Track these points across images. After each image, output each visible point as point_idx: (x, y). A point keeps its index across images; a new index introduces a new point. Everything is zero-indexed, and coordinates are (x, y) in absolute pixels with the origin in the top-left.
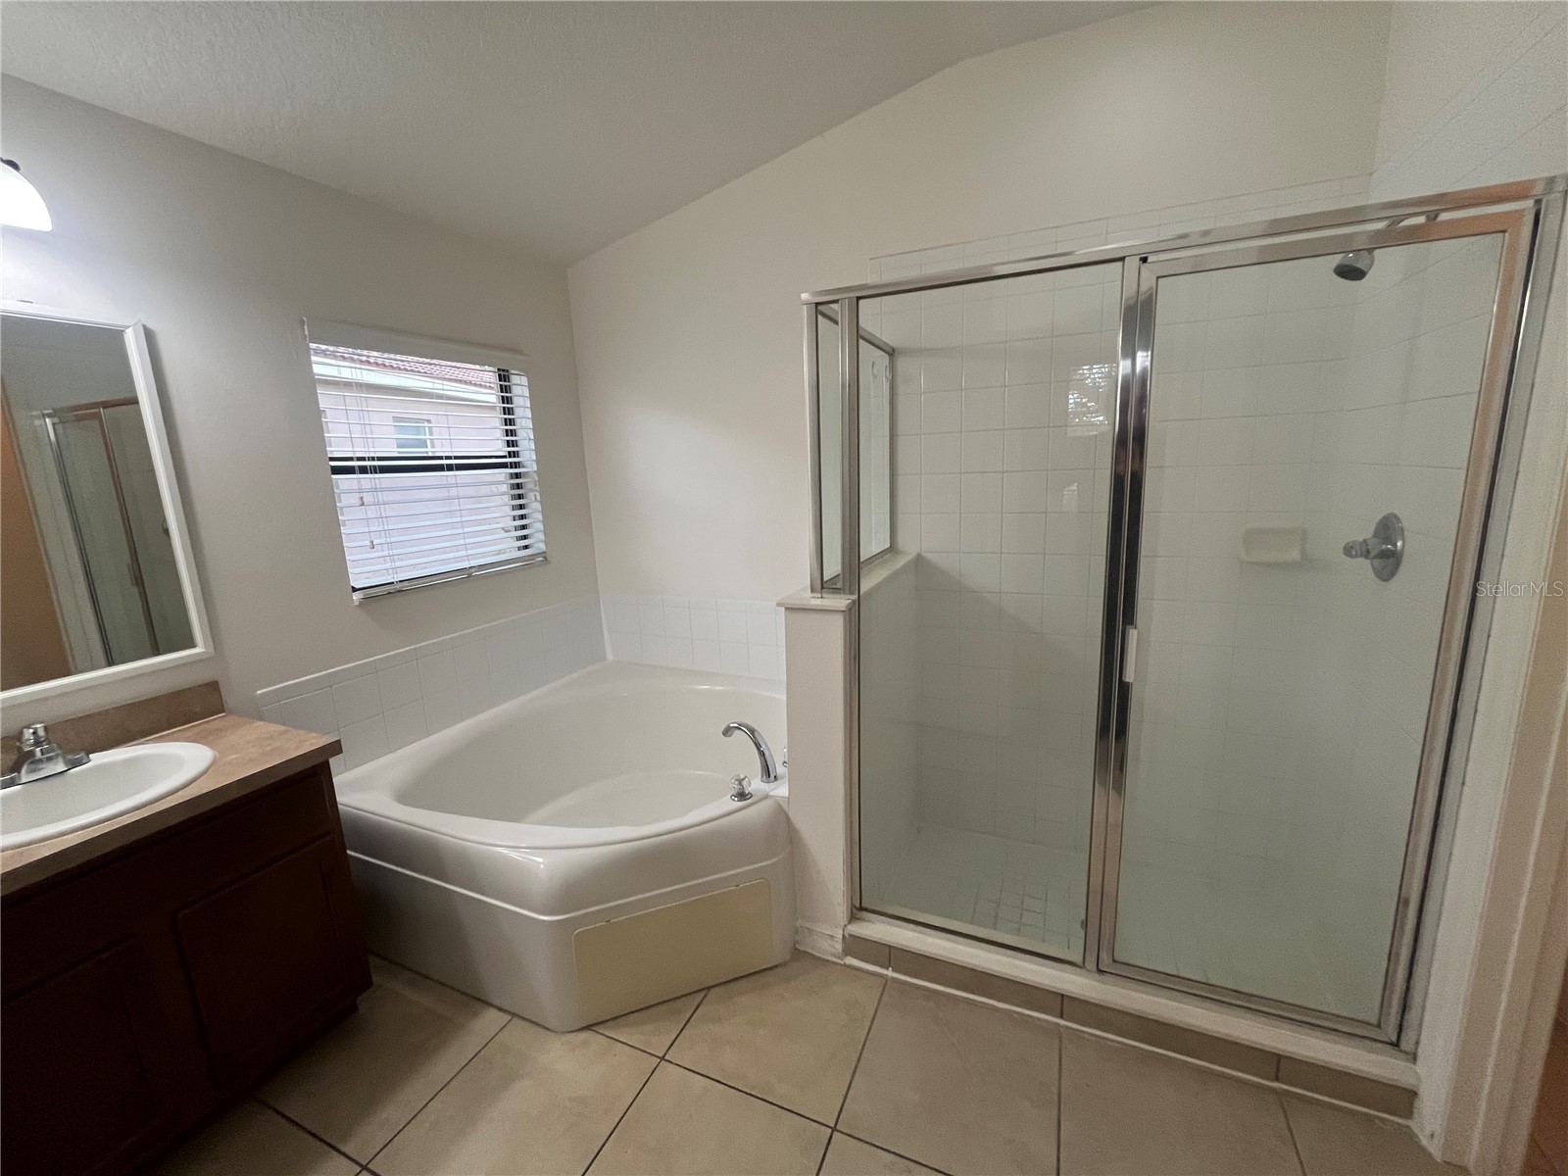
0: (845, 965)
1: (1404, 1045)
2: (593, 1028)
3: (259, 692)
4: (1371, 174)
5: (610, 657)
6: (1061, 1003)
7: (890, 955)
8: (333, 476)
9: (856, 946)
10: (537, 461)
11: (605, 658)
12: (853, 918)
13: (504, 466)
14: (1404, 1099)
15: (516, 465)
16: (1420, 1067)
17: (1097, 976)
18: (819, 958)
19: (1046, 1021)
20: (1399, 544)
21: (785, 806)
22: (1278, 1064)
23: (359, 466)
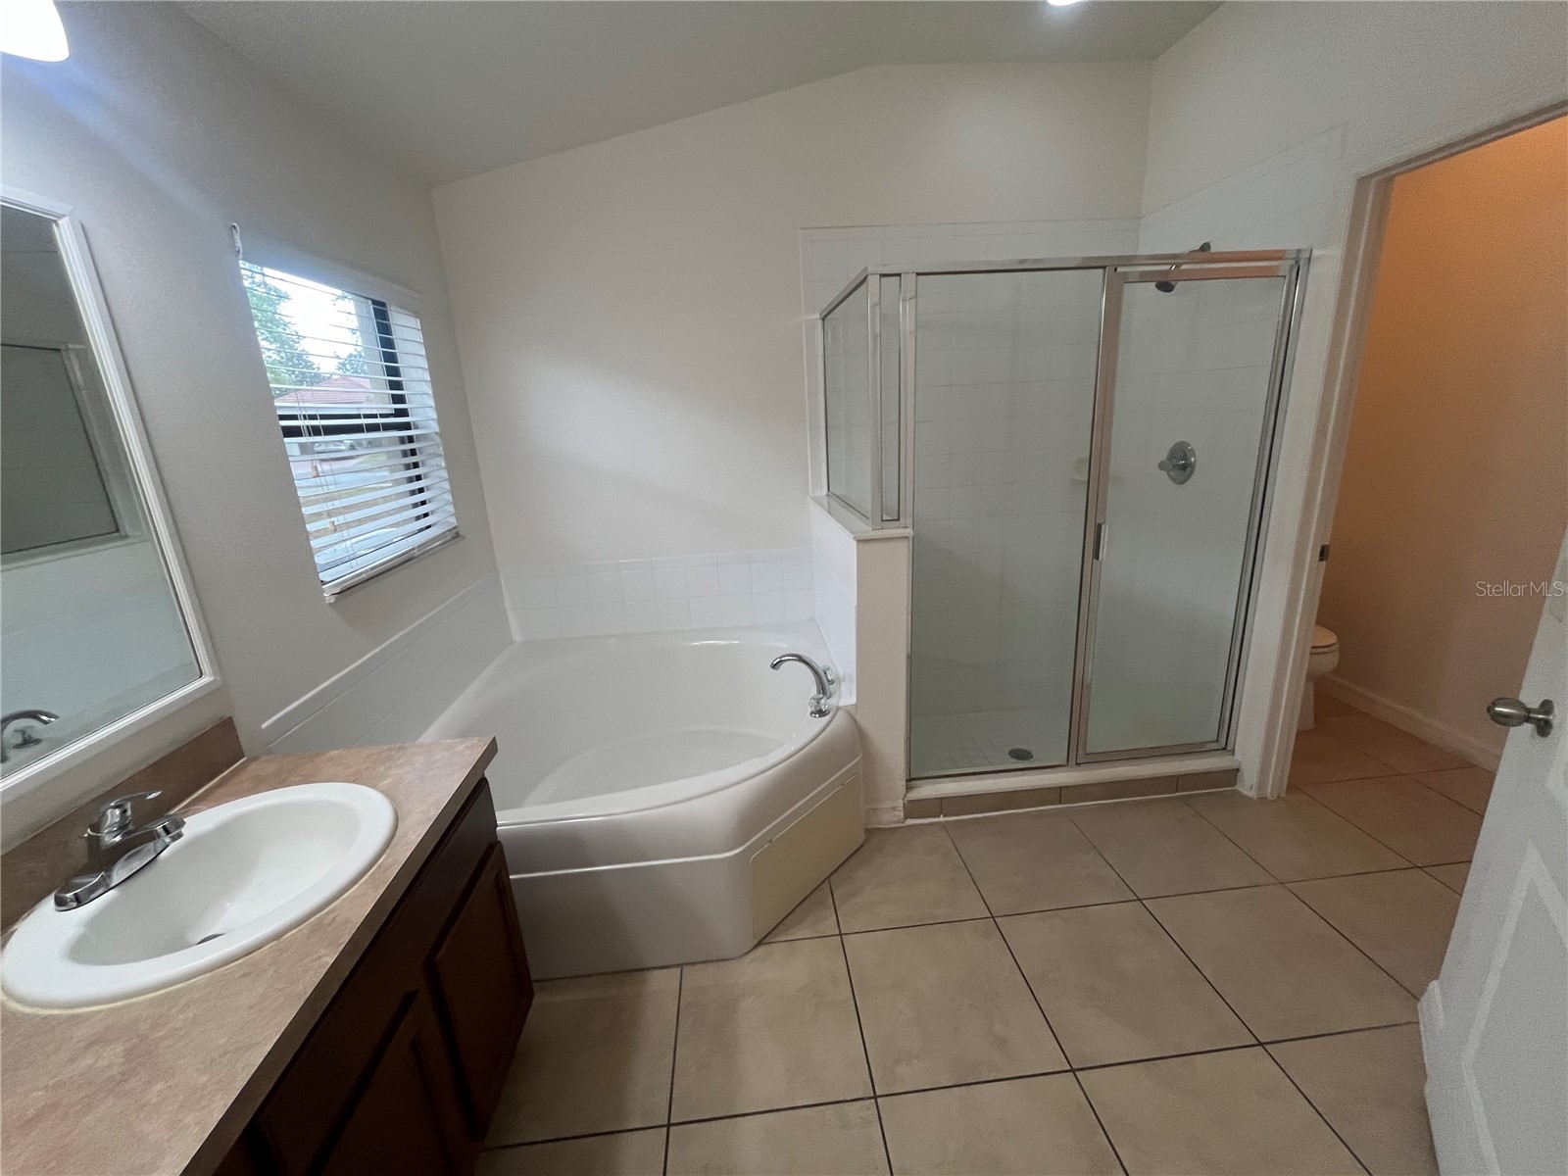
0: (908, 826)
1: (1229, 748)
2: (766, 940)
3: (264, 726)
4: (1140, 218)
5: (517, 637)
6: (1059, 793)
7: (942, 805)
8: (286, 440)
9: (914, 808)
10: (440, 421)
11: (511, 642)
12: (908, 789)
13: (387, 427)
14: (1232, 775)
15: (407, 426)
16: (1238, 756)
17: (1079, 768)
18: (889, 829)
19: (1052, 809)
20: (1193, 459)
21: (853, 712)
22: (1176, 782)
23: (323, 426)
